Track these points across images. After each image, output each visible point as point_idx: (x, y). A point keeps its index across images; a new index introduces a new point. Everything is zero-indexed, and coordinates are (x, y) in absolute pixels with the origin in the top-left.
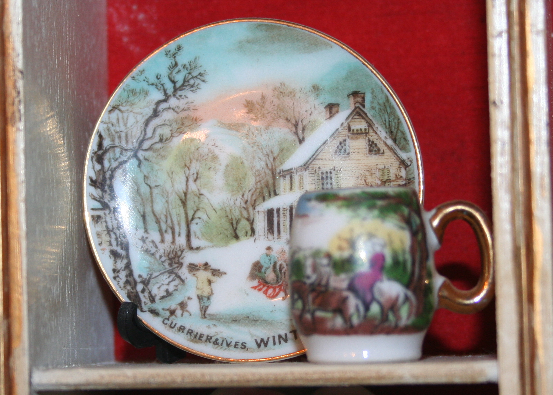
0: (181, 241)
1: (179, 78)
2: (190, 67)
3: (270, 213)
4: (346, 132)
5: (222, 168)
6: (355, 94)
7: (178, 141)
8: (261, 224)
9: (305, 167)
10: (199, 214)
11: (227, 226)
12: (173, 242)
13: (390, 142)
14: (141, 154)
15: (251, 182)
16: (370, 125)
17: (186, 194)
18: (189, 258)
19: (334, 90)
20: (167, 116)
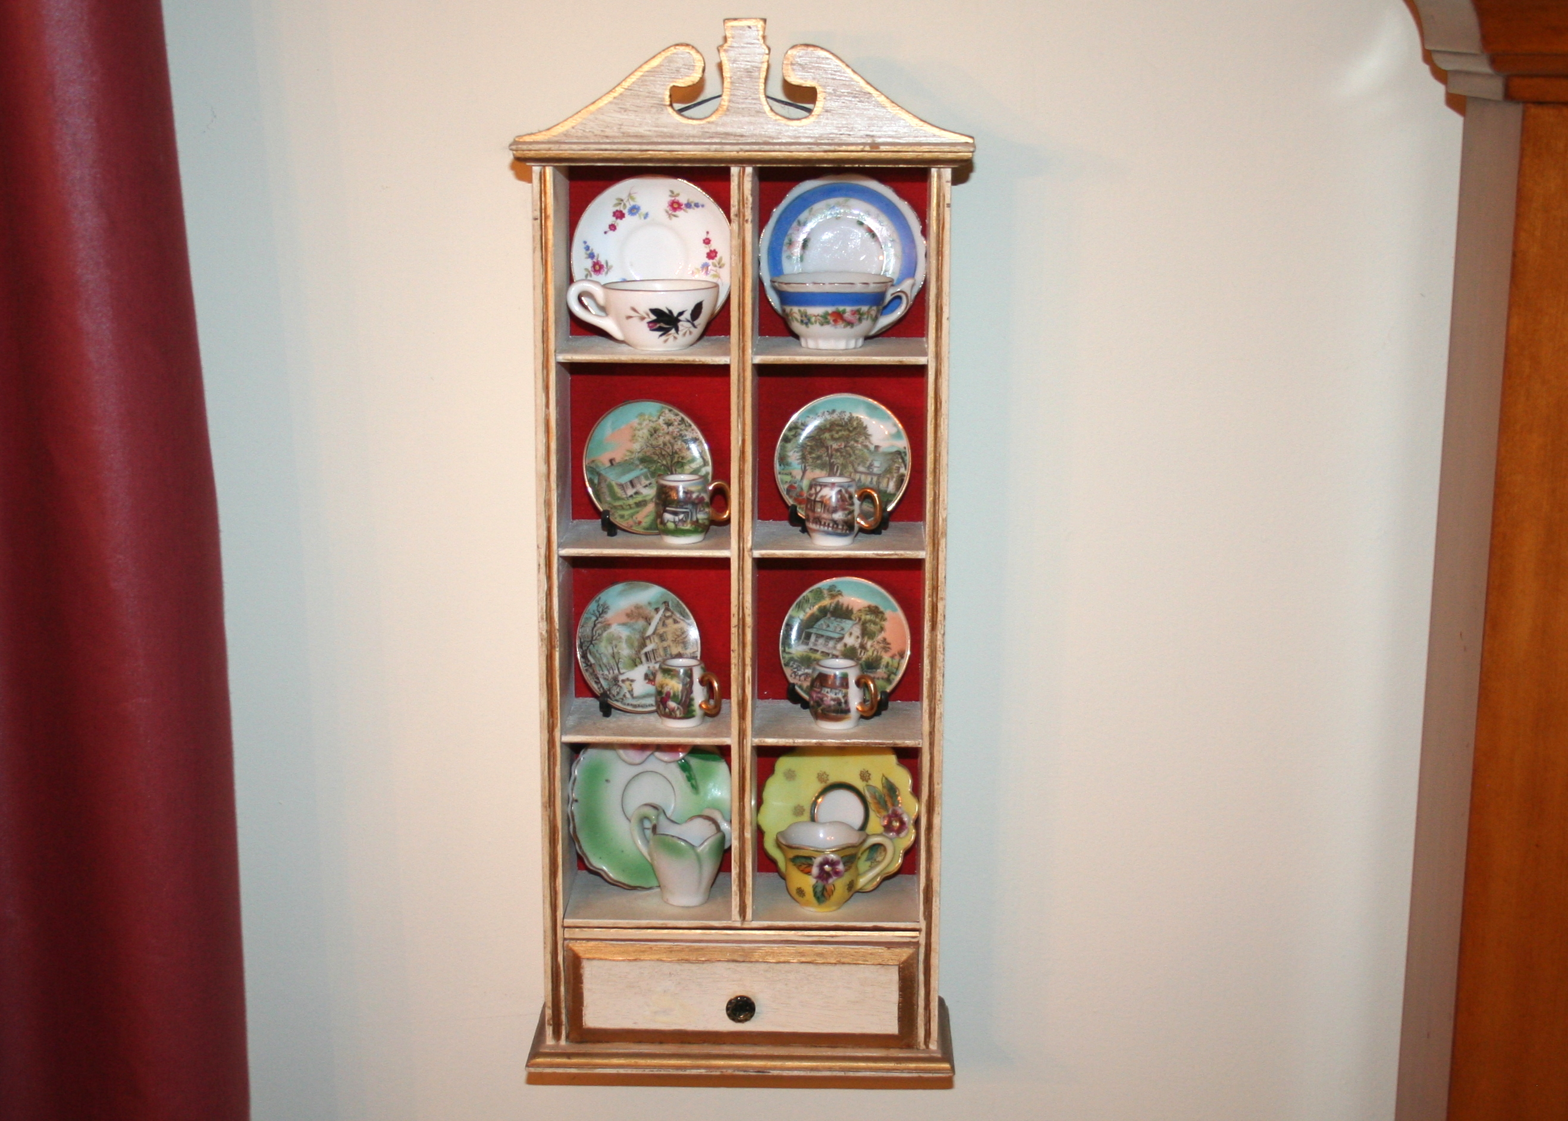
0: (616, 672)
1: (601, 610)
2: (603, 605)
3: (646, 654)
4: (664, 618)
5: (624, 641)
6: (665, 602)
7: (605, 634)
8: (644, 659)
9: (654, 633)
10: (620, 660)
11: (631, 662)
12: (614, 673)
13: (682, 618)
14: (593, 642)
15: (636, 644)
16: (672, 613)
17: (613, 653)
18: (621, 678)
19: (657, 602)
20: (599, 625)
